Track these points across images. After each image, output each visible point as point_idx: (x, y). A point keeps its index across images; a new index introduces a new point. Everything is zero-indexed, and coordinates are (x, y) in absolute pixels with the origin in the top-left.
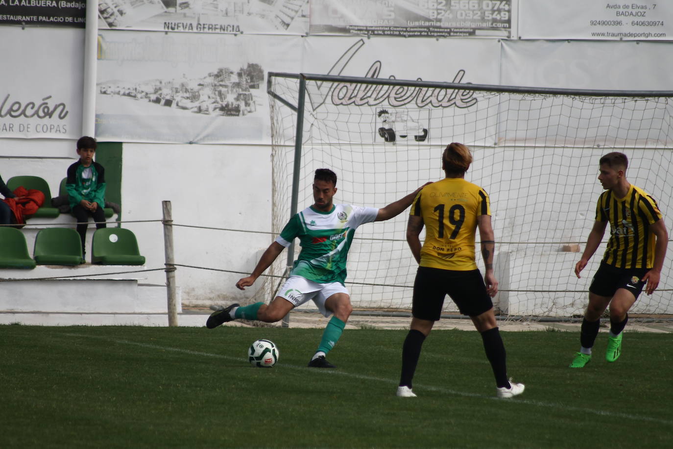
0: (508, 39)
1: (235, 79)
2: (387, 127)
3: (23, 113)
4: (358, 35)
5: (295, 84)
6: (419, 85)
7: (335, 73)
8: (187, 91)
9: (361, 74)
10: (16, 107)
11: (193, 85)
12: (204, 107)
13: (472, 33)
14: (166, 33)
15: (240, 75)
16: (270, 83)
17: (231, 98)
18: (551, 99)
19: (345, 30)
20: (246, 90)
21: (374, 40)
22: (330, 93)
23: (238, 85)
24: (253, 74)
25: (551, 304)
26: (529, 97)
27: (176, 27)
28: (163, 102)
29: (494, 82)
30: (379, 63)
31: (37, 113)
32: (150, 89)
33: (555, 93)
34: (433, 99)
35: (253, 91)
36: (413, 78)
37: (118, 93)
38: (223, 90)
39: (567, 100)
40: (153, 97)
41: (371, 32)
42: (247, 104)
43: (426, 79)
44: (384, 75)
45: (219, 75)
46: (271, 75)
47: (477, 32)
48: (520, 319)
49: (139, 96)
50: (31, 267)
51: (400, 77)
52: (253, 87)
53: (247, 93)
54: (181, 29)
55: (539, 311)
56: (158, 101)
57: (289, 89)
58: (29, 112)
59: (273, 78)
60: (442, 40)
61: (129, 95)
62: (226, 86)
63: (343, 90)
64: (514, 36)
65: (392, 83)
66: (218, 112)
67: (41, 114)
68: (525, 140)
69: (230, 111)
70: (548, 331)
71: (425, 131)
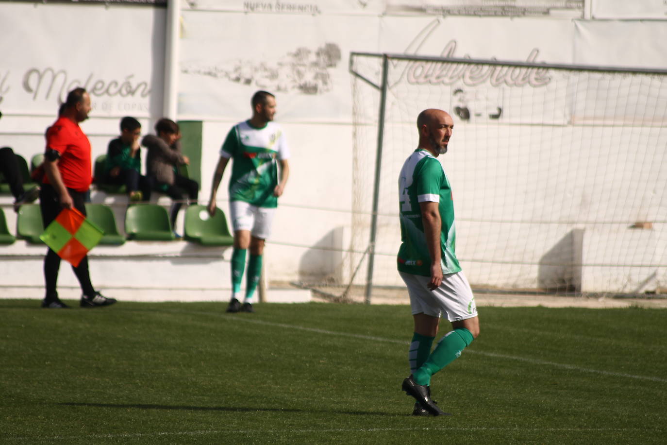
0: (582, 18)
1: (313, 58)
2: (462, 105)
3: (107, 91)
4: (434, 15)
5: (377, 63)
6: (494, 64)
7: (411, 52)
8: (265, 69)
9: (437, 53)
10: (99, 85)
11: (272, 64)
12: (283, 85)
13: (546, 12)
14: (246, 13)
15: (318, 54)
16: (351, 62)
17: (309, 78)
18: (630, 78)
19: (421, 10)
20: (324, 68)
21: (451, 20)
22: (407, 72)
23: (316, 64)
24: (331, 53)
25: (626, 281)
26: (608, 76)
27: (255, 6)
28: (242, 81)
29: (568, 61)
30: (454, 44)
31: (120, 91)
32: (230, 68)
33: (635, 72)
34: (508, 79)
35: (331, 70)
36: (488, 57)
37: (199, 72)
38: (302, 69)
39: (647, 79)
40: (234, 76)
41: (447, 12)
42: (325, 83)
43: (501, 57)
44: (459, 54)
45: (299, 54)
46: (353, 54)
47: (552, 12)
48: (595, 296)
49: (219, 75)
50: (119, 243)
51: (475, 55)
52: (331, 65)
53: (324, 72)
54: (260, 9)
55: (615, 288)
56: (238, 79)
57: (372, 68)
58: (113, 90)
59: (355, 58)
60: (517, 20)
61: (210, 74)
62: (304, 65)
63: (420, 69)
64: (588, 16)
65: (468, 62)
66: (297, 91)
67: (124, 91)
68: (595, 118)
69: (308, 89)
70: (630, 308)
71: (500, 110)
